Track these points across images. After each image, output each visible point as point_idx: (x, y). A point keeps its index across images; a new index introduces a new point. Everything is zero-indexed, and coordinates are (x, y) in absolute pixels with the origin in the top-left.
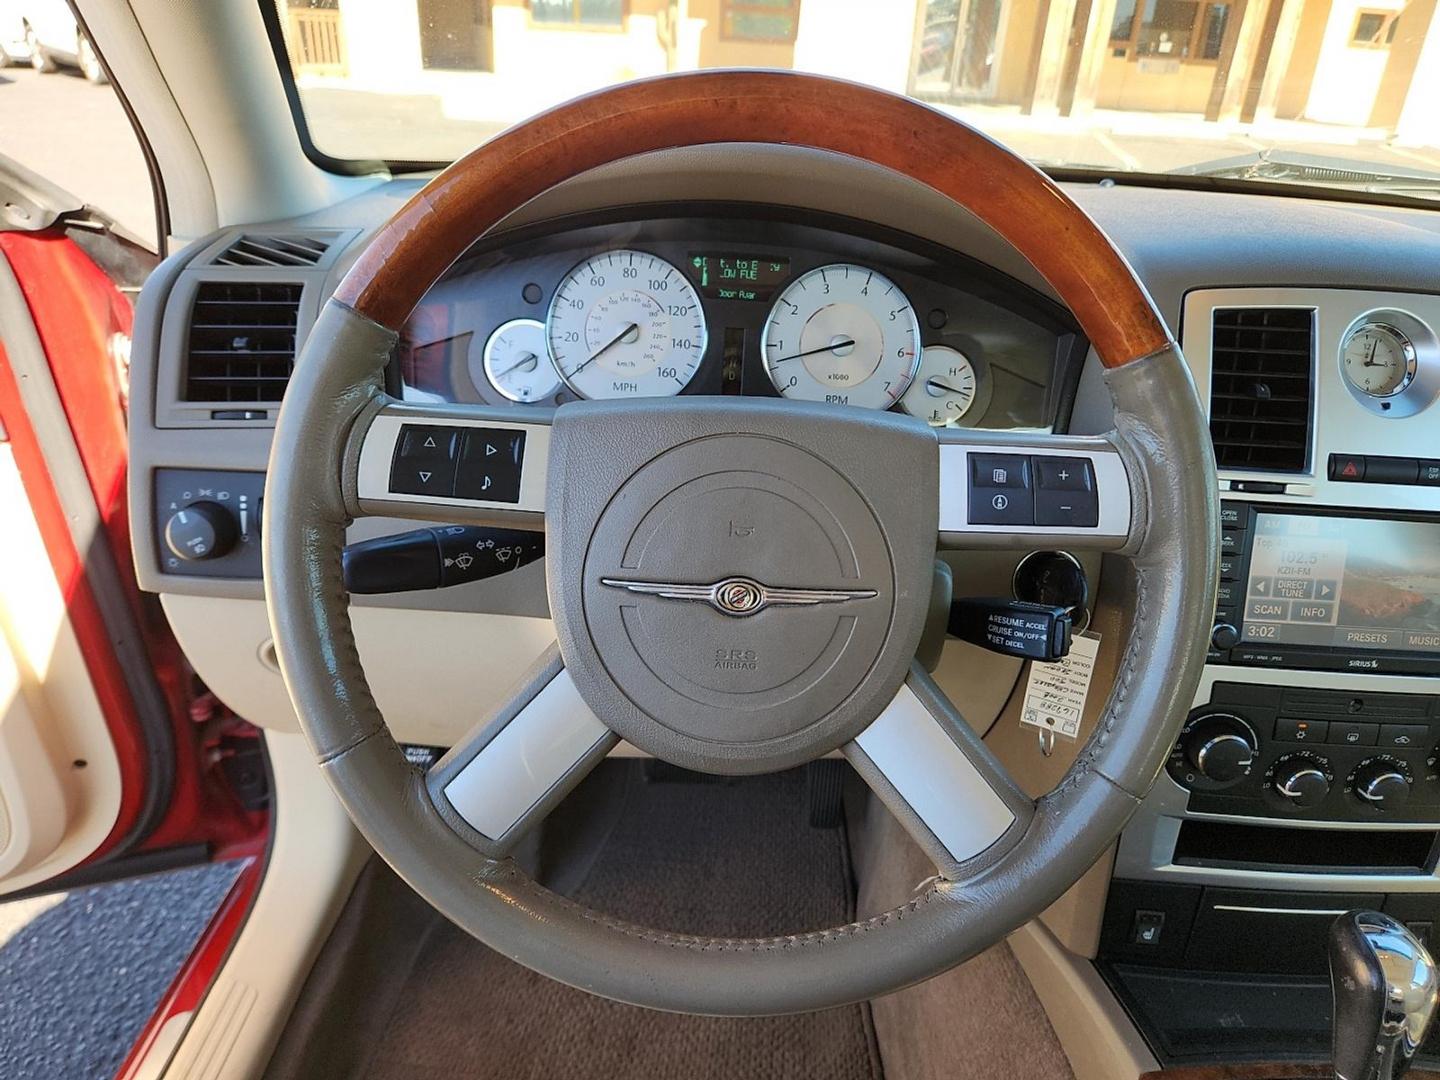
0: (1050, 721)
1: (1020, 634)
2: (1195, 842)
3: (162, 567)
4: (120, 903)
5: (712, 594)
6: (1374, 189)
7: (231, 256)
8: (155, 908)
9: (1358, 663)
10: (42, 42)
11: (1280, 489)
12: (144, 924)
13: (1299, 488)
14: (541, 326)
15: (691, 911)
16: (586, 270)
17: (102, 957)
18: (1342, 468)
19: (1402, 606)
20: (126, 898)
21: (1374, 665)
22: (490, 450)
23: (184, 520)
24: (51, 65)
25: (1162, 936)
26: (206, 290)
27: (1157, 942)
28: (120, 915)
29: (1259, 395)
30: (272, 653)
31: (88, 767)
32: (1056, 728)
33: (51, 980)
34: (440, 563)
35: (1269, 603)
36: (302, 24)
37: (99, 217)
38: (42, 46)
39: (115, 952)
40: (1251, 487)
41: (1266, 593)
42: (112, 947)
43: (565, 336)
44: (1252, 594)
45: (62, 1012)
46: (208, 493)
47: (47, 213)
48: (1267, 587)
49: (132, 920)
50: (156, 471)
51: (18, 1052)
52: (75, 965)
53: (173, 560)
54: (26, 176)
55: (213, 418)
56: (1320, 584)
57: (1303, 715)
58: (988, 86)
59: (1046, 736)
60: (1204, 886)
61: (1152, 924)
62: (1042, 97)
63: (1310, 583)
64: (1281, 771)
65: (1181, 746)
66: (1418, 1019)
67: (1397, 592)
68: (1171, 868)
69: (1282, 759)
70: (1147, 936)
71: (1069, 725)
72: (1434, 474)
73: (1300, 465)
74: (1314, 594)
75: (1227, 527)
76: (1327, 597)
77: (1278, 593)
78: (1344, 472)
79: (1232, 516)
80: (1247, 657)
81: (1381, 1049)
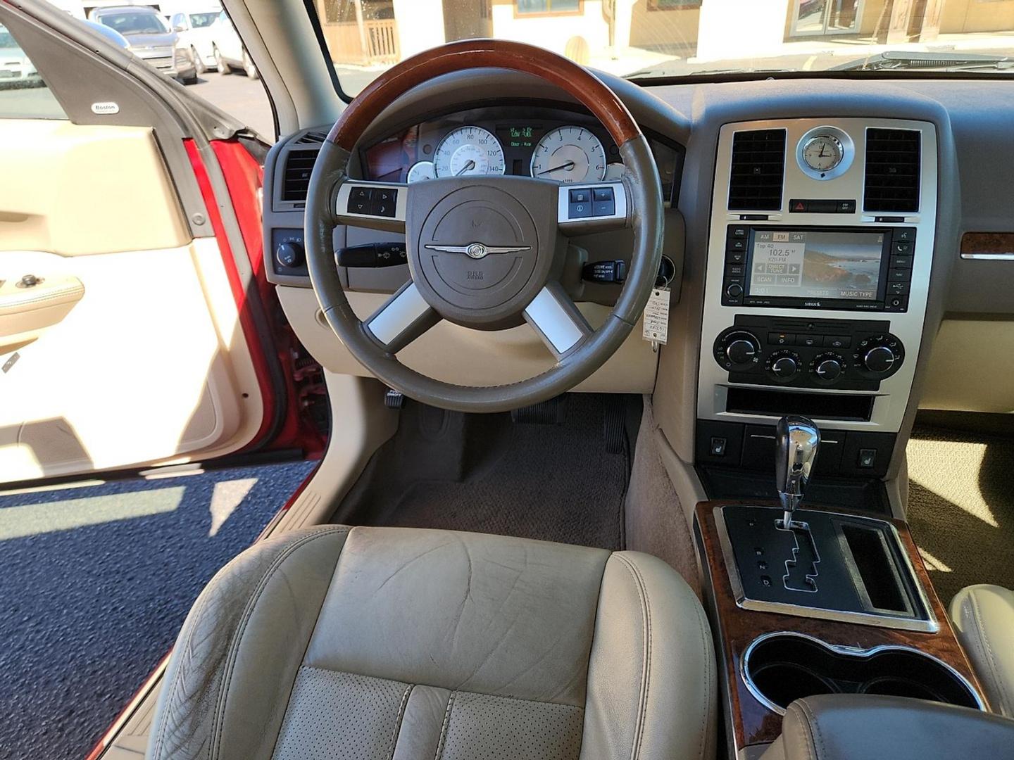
0: (655, 335)
1: (603, 272)
2: (736, 400)
3: (276, 272)
4: (264, 497)
5: (466, 250)
7: (303, 140)
8: (281, 500)
9: (809, 304)
10: (223, 55)
11: (765, 218)
12: (275, 507)
13: (775, 217)
14: (431, 164)
15: (540, 493)
16: (451, 137)
17: (255, 520)
18: (795, 206)
19: (836, 276)
20: (267, 495)
21: (818, 305)
22: (385, 197)
23: (283, 249)
24: (228, 70)
25: (725, 452)
26: (292, 154)
27: (723, 453)
28: (264, 502)
29: (755, 173)
30: (322, 315)
31: (249, 398)
32: (657, 338)
33: (231, 527)
34: (376, 256)
35: (764, 276)
36: (371, 29)
37: (252, 132)
38: (223, 58)
39: (261, 518)
40: (750, 217)
41: (763, 271)
42: (261, 516)
43: (442, 168)
44: (755, 271)
45: (236, 541)
46: (293, 239)
47: (231, 131)
48: (763, 269)
49: (269, 505)
50: (273, 230)
51: (217, 555)
52: (243, 522)
53: (280, 268)
54: (222, 114)
55: (295, 207)
56: (791, 266)
57: (782, 331)
58: (854, 24)
59: (654, 343)
60: (745, 424)
61: (719, 444)
62: (895, 28)
63: (786, 265)
64: (774, 360)
65: (721, 348)
66: (808, 466)
67: (833, 269)
68: (725, 414)
69: (774, 354)
70: (718, 450)
71: (662, 336)
72: (845, 207)
73: (776, 206)
74: (788, 271)
75: (739, 238)
76: (795, 272)
77: (769, 271)
78: (798, 208)
79: (741, 232)
80: (751, 302)
81: (794, 482)
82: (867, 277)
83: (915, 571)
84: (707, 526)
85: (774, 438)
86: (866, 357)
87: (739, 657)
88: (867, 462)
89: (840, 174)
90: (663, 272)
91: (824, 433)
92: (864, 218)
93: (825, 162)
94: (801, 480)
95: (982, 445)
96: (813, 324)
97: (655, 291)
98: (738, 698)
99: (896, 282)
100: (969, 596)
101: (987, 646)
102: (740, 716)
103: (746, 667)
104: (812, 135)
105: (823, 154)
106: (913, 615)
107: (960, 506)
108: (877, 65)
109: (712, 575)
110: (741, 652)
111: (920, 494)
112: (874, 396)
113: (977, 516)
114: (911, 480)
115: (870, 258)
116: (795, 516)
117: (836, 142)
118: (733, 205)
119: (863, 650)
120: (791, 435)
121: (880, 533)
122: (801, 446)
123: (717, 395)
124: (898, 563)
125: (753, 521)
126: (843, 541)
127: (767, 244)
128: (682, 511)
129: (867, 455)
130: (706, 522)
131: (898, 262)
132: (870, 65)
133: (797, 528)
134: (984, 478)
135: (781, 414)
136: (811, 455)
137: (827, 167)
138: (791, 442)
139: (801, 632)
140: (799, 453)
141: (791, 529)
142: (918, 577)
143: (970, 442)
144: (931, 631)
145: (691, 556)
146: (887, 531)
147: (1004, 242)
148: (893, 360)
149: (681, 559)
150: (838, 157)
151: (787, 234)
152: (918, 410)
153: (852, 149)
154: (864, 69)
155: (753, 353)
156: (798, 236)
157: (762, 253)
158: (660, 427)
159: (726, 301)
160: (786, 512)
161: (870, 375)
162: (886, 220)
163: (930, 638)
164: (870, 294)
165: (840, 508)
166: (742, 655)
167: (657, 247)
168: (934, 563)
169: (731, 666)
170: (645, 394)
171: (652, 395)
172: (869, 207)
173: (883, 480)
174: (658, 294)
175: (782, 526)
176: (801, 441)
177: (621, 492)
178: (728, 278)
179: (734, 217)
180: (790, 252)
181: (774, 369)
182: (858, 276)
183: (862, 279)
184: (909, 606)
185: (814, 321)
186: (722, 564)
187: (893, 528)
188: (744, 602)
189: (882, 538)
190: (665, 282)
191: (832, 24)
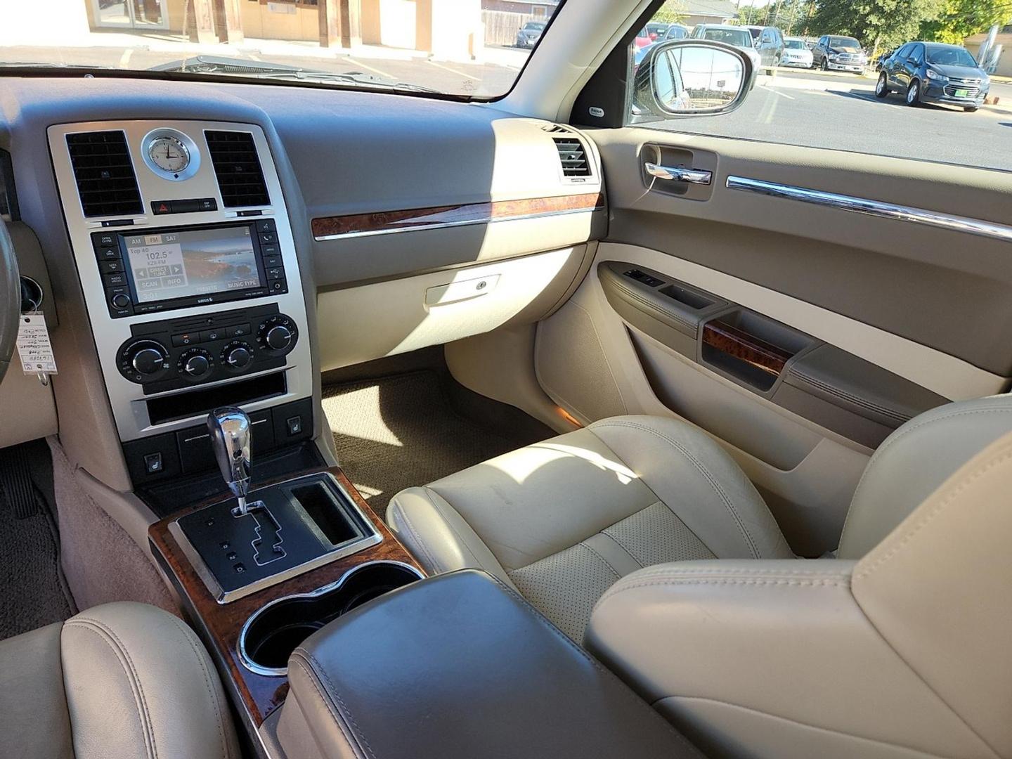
0: (40, 367)
2: (158, 411)
6: (262, 76)
9: (202, 301)
11: (131, 222)
13: (140, 221)
18: (158, 208)
19: (219, 270)
21: (211, 300)
25: (164, 465)
27: (161, 468)
29: (103, 177)
32: (44, 369)
35: (148, 281)
40: (113, 223)
41: (145, 276)
44: (138, 278)
48: (145, 274)
56: (173, 267)
57: (185, 331)
58: (162, 20)
59: (42, 376)
60: (175, 432)
61: (154, 459)
62: (203, 28)
63: (167, 267)
64: (185, 361)
65: (126, 363)
66: (246, 450)
67: (214, 264)
68: (152, 428)
69: (183, 355)
70: (155, 467)
71: (50, 365)
72: (207, 205)
73: (138, 209)
74: (172, 273)
75: (107, 246)
76: (178, 273)
77: (152, 275)
78: (161, 210)
79: (108, 240)
80: (143, 309)
81: (238, 469)
82: (246, 267)
83: (355, 502)
84: (167, 546)
85: (208, 435)
86: (268, 338)
87: (234, 649)
88: (296, 429)
89: (193, 174)
90: (27, 294)
91: (252, 416)
92: (228, 214)
93: (175, 163)
94: (245, 465)
95: (375, 387)
96: (211, 319)
97: (23, 317)
98: (245, 684)
99: (273, 268)
100: (396, 504)
101: (416, 534)
102: (251, 698)
103: (244, 654)
104: (153, 137)
105: (170, 155)
106: (362, 537)
107: (374, 439)
108: (195, 68)
109: (186, 589)
110: (235, 643)
111: (342, 439)
112: (284, 371)
113: (388, 443)
114: (335, 433)
115: (243, 250)
116: (249, 499)
117: (180, 143)
118: (90, 212)
119: (335, 583)
120: (222, 427)
121: (322, 484)
122: (234, 434)
123: (136, 412)
124: (342, 502)
125: (211, 521)
126: (295, 503)
127: (141, 249)
128: (135, 543)
129: (294, 422)
130: (164, 542)
131: (268, 250)
132: (188, 68)
133: (254, 509)
134: (384, 412)
135: (207, 411)
136: (246, 439)
137: (178, 168)
138: (225, 433)
139: (283, 596)
140: (235, 441)
141: (248, 512)
142: (358, 506)
143: (367, 387)
144: (379, 541)
145: (159, 583)
146: (327, 480)
147: (342, 224)
148: (290, 336)
149: (148, 592)
150: (186, 159)
151: (159, 237)
152: (322, 373)
153: (196, 150)
154: (184, 71)
155: (162, 359)
156: (170, 237)
157: (139, 258)
158: (79, 466)
159: (114, 314)
160: (239, 499)
161: (276, 353)
162: (247, 214)
163: (378, 549)
164: (254, 282)
165: (284, 476)
166: (237, 644)
167: (9, 268)
168: (369, 492)
169: (229, 661)
170: (48, 437)
171: (58, 434)
172: (229, 203)
173: (312, 439)
174: (27, 320)
175: (239, 513)
176: (233, 429)
177: (53, 556)
178: (109, 290)
179: (96, 224)
180: (167, 253)
181: (188, 370)
182: (239, 267)
183: (242, 270)
184: (358, 531)
185: (212, 316)
186: (194, 574)
187: (331, 476)
188: (225, 598)
189: (325, 487)
190: (33, 305)
191: (139, 18)
